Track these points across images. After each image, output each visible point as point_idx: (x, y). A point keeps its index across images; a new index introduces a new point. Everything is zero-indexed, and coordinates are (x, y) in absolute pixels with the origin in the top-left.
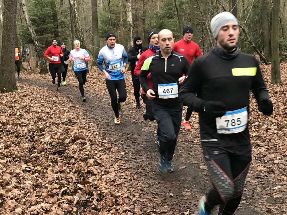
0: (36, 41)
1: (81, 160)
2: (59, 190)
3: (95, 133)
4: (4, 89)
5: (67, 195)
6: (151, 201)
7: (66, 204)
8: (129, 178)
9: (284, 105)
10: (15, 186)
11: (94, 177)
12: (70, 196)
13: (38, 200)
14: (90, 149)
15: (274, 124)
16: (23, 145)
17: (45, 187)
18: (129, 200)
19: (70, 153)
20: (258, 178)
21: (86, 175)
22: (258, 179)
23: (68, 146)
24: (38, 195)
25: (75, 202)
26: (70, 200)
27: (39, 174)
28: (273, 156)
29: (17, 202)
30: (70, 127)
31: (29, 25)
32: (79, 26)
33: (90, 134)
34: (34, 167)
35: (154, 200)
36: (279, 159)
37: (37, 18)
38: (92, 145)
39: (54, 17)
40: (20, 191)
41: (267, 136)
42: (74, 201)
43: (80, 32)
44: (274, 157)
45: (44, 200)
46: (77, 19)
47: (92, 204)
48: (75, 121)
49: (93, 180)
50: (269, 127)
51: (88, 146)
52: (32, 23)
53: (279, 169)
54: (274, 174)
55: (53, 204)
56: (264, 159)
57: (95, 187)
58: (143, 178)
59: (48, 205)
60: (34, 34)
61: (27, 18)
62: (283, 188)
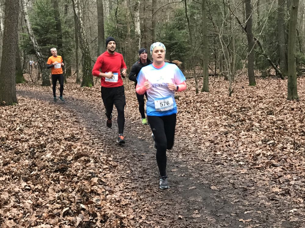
0: (38, 52)
1: (84, 178)
2: (60, 211)
3: (99, 150)
4: (4, 102)
5: (69, 216)
6: (159, 223)
7: (68, 225)
8: (135, 199)
9: (301, 123)
10: (14, 205)
11: (98, 196)
12: (72, 217)
13: (38, 221)
14: (94, 166)
15: (290, 143)
16: (22, 162)
17: (46, 207)
18: (135, 222)
19: (73, 171)
20: (273, 200)
21: (90, 194)
22: (273, 202)
23: (71, 163)
24: (38, 216)
25: (77, 224)
26: (72, 221)
27: (39, 192)
28: (289, 176)
29: (16, 222)
30: (73, 143)
31: (31, 34)
32: (84, 37)
33: (94, 151)
34: (35, 185)
35: (161, 222)
36: (295, 180)
37: (39, 28)
38: (97, 162)
39: (58, 26)
40: (19, 211)
41: (282, 155)
42: (76, 222)
43: (85, 42)
44: (290, 178)
45: (44, 220)
46: (82, 29)
47: (95, 226)
48: (79, 137)
49: (96, 200)
50: (285, 146)
51: (92, 163)
52: (34, 33)
53: (295, 190)
54: (290, 196)
55: (54, 225)
56: (279, 180)
57: (99, 208)
58: (150, 199)
59: (49, 226)
60: (36, 44)
61: (29, 28)
62: (299, 211)
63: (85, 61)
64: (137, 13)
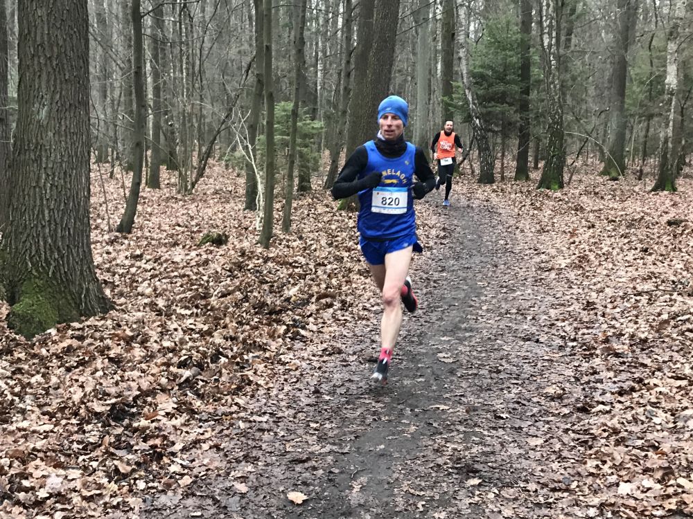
0: (477, 118)
31: (467, 85)
32: (555, 92)
39: (525, 70)
43: (557, 102)
52: (473, 82)
60: (474, 104)
61: (464, 72)
63: (551, 140)
64: (672, 45)
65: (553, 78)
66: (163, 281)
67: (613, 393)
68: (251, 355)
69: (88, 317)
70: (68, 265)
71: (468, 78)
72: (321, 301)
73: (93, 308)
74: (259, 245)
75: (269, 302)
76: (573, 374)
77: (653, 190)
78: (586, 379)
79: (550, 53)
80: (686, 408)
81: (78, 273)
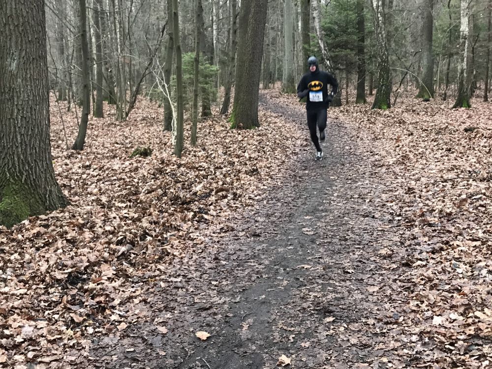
0: (327, 60)
4: (241, 124)
31: (320, 36)
39: (361, 25)
52: (324, 34)
60: (325, 50)
61: (317, 27)
63: (380, 74)
64: (464, 3)
65: (381, 30)
66: (106, 183)
67: (428, 252)
68: (169, 234)
69: (51, 211)
70: (36, 174)
71: (320, 32)
72: (219, 193)
73: (55, 205)
74: (174, 155)
75: (182, 196)
76: (399, 240)
77: (454, 107)
78: (408, 243)
79: (378, 12)
80: (480, 261)
81: (43, 179)
